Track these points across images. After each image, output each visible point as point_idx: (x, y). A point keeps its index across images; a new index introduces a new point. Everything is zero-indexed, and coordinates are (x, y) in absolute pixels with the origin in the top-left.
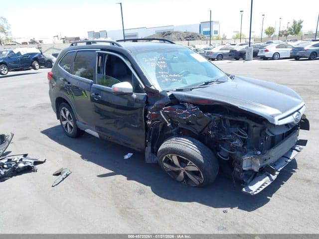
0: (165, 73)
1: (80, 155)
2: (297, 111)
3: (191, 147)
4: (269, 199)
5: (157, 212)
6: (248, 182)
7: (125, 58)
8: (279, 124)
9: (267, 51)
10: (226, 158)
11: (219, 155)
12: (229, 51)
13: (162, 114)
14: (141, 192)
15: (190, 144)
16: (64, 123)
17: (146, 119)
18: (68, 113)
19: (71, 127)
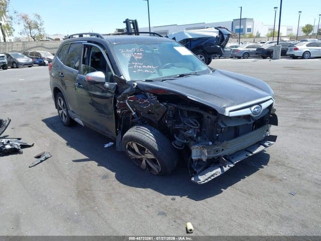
0: (139, 64)
1: (66, 142)
2: (258, 104)
3: (148, 135)
4: (222, 191)
5: (110, 195)
6: (198, 172)
7: (100, 46)
8: (230, 115)
9: (297, 49)
10: (179, 147)
11: (173, 144)
12: (255, 49)
13: (127, 103)
14: (105, 177)
15: (147, 132)
16: (60, 112)
17: (116, 109)
18: (62, 102)
19: (65, 116)
